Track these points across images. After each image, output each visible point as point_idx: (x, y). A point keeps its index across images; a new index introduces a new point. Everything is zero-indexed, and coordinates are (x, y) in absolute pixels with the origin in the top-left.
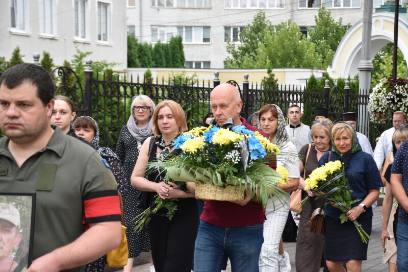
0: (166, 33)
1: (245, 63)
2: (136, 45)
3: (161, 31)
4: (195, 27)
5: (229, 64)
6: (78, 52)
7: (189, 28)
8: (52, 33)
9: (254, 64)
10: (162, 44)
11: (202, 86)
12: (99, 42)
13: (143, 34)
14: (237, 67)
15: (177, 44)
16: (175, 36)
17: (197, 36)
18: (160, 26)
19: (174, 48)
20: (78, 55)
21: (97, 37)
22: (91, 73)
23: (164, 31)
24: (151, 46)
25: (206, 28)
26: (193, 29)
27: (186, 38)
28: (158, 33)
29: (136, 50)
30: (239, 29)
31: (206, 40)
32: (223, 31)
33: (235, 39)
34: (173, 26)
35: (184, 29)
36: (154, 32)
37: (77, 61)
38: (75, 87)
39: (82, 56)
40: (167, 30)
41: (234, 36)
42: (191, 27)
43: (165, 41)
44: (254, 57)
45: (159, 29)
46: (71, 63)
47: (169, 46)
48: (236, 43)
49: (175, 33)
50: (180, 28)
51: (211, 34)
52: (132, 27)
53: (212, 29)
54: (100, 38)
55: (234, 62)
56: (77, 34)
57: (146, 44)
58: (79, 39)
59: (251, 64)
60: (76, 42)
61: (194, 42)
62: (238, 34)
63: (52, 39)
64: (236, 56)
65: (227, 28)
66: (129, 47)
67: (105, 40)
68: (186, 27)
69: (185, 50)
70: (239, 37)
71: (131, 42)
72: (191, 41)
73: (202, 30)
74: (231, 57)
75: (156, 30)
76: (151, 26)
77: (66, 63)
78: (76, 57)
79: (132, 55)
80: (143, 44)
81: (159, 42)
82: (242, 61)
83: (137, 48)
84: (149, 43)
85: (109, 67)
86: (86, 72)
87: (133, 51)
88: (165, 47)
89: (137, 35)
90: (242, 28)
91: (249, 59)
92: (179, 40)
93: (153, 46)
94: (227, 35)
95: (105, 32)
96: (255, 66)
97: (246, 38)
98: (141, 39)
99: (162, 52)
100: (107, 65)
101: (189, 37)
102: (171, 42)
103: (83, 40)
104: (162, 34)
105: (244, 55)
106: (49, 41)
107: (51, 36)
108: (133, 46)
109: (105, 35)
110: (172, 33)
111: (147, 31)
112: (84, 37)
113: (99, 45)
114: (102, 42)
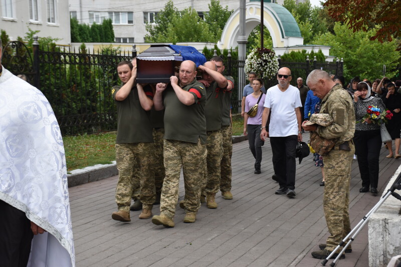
0: (100, 16)
1: (159, 39)
2: (78, 25)
3: (96, 16)
4: (122, 12)
5: (148, 40)
6: (30, 30)
7: (117, 13)
8: (12, 17)
9: (166, 40)
10: (97, 25)
11: (123, 55)
12: (49, 23)
13: (83, 18)
14: (154, 41)
15: (108, 25)
16: (106, 19)
17: (124, 19)
18: (95, 12)
19: (106, 28)
20: (30, 32)
21: (47, 20)
22: (37, 46)
23: (98, 16)
24: (88, 26)
25: (130, 13)
26: (120, 13)
27: (115, 20)
28: (95, 17)
29: (77, 29)
30: (154, 14)
31: (130, 22)
32: (142, 15)
33: (152, 21)
34: (105, 12)
35: (114, 14)
36: (91, 16)
37: (29, 37)
38: (26, 57)
39: (33, 33)
40: (100, 15)
41: (150, 19)
42: (119, 12)
43: (100, 22)
44: (165, 34)
45: (95, 14)
46: (23, 38)
47: (102, 26)
48: (152, 24)
49: (107, 17)
50: (110, 13)
51: (134, 17)
52: (75, 12)
53: (134, 13)
54: (49, 21)
55: (151, 38)
56: (31, 18)
57: (85, 25)
58: (33, 21)
59: (164, 40)
60: (31, 23)
61: (121, 24)
62: (154, 17)
63: (13, 21)
64: (152, 33)
65: (145, 13)
66: (72, 27)
67: (53, 22)
68: (115, 12)
69: (114, 29)
70: (154, 19)
71: (73, 23)
72: (119, 23)
73: (127, 15)
74: (149, 34)
75: (93, 15)
76: (89, 11)
77: (20, 39)
78: (28, 34)
79: (74, 33)
80: (82, 25)
81: (94, 23)
82: (157, 37)
83: (78, 28)
84: (87, 24)
85: (53, 42)
86: (34, 45)
87: (75, 30)
88: (99, 27)
89: (78, 18)
90: (156, 13)
91: (162, 36)
92: (110, 22)
93: (90, 27)
94: (145, 19)
95: (53, 17)
96: (167, 41)
97: (160, 21)
98: (81, 21)
99: (97, 31)
100: (52, 40)
101: (118, 20)
102: (104, 24)
103: (37, 22)
104: (97, 17)
105: (158, 33)
106: (10, 23)
107: (11, 19)
108: (75, 26)
109: (53, 18)
110: (104, 17)
111: (86, 15)
112: (37, 20)
113: (49, 26)
114: (51, 23)
